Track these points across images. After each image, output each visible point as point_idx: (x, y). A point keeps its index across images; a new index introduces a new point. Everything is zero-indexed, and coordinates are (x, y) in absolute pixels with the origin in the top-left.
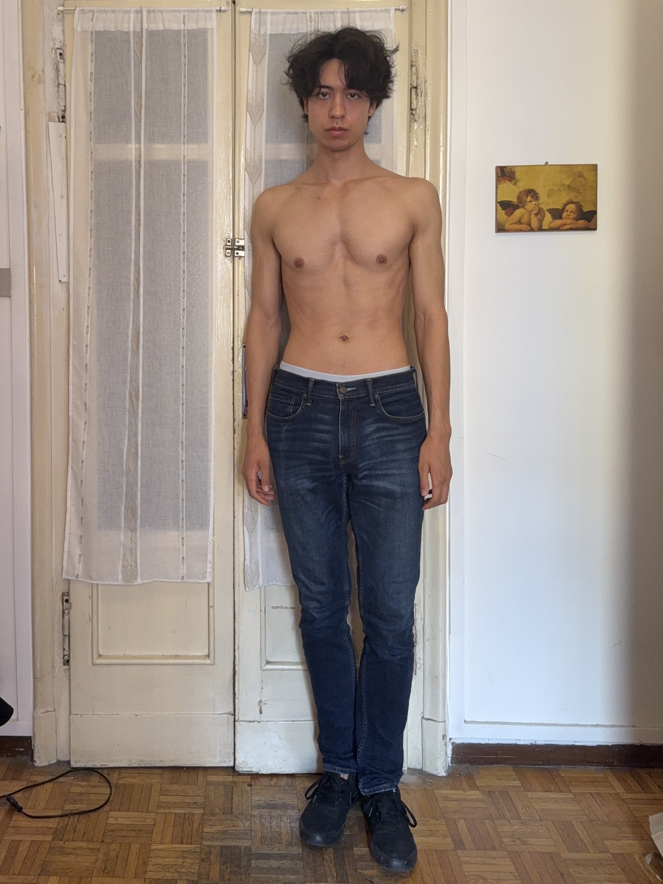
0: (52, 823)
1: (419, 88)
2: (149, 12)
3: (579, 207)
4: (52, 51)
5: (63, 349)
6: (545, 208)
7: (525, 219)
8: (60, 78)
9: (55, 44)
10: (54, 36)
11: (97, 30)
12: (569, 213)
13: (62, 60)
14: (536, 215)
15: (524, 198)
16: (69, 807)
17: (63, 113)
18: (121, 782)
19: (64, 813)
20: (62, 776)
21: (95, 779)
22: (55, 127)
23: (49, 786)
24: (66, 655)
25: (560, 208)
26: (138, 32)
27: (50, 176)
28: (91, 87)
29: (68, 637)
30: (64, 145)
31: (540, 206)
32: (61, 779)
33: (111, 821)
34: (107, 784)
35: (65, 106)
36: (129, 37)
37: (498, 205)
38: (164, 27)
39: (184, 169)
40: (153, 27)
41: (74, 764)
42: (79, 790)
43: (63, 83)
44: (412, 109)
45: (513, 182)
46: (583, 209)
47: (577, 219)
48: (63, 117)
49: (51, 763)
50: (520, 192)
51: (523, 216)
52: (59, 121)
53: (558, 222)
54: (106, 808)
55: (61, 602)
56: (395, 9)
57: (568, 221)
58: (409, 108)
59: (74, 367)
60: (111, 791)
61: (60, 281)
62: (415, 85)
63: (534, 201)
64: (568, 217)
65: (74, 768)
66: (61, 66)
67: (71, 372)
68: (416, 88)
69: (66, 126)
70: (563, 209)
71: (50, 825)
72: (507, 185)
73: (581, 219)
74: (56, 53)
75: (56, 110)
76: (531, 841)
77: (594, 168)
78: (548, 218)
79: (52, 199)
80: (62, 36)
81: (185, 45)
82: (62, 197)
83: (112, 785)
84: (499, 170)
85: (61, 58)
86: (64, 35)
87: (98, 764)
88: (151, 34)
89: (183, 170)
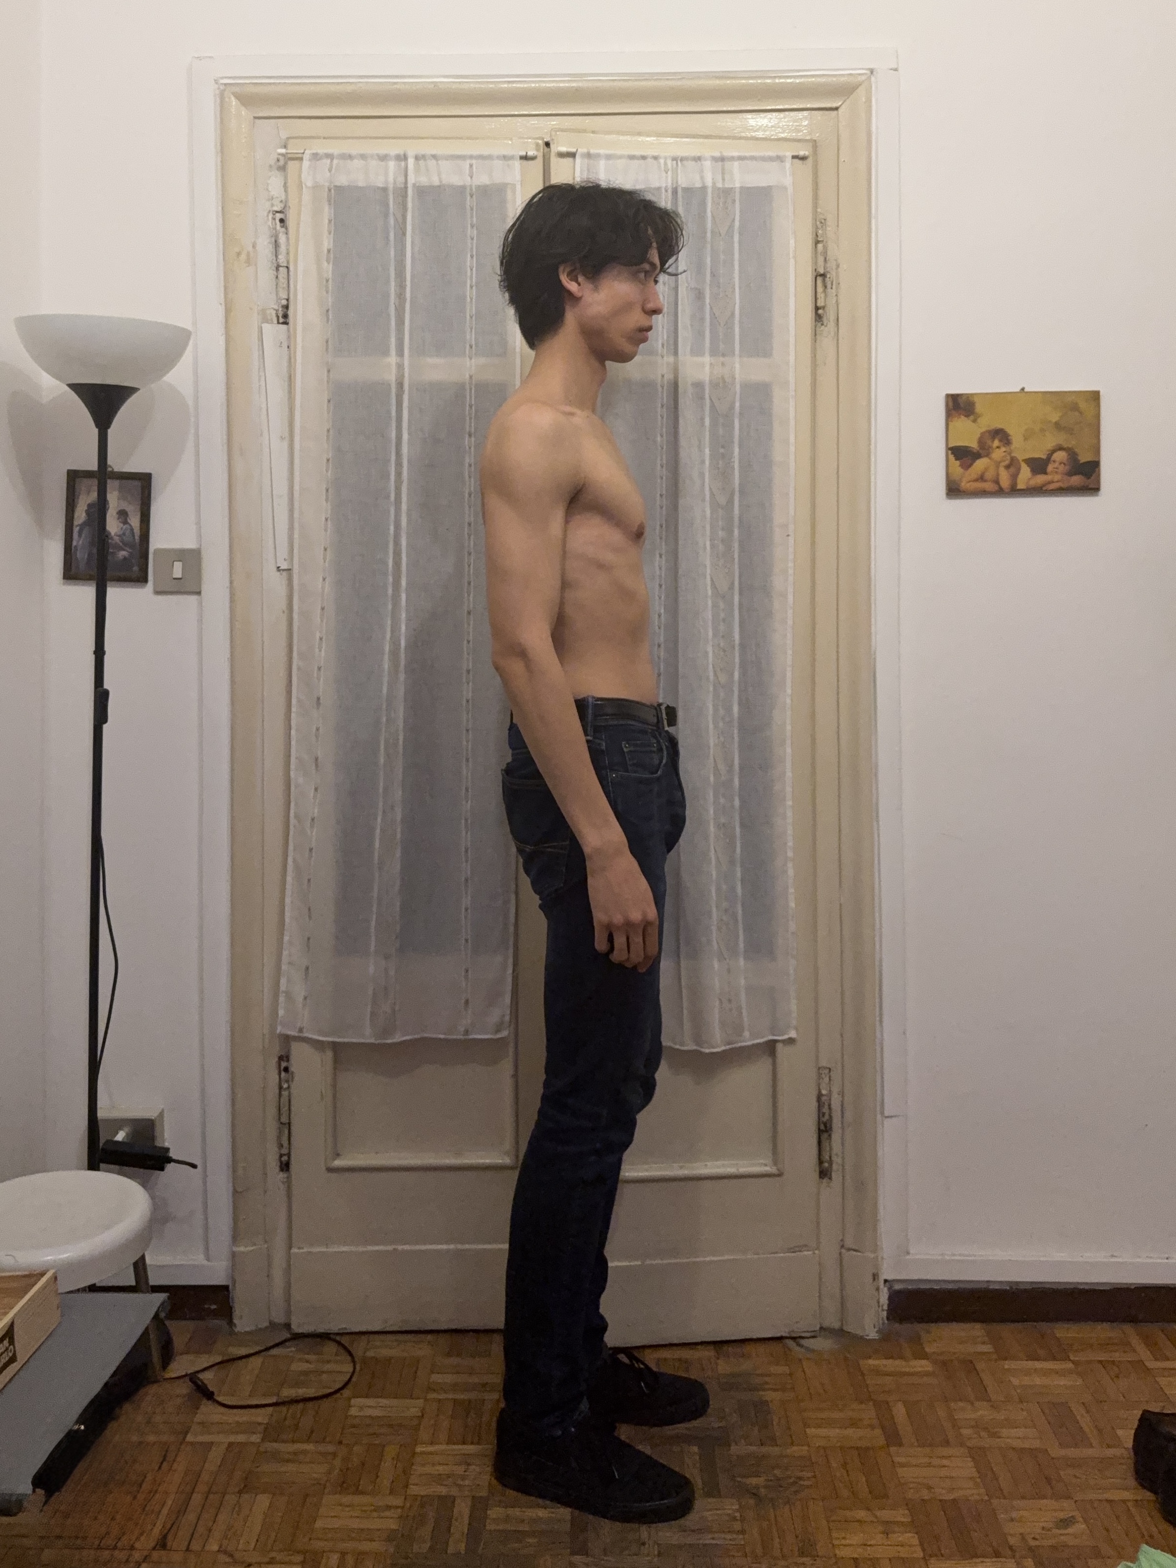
0: (261, 1416)
1: (828, 276)
2: (417, 158)
3: (1073, 455)
4: (268, 216)
5: (283, 673)
6: (1021, 456)
7: (989, 475)
8: (280, 257)
9: (272, 205)
10: (272, 193)
11: (338, 184)
12: (1056, 465)
13: (283, 229)
14: (1007, 467)
15: (989, 442)
16: (288, 1393)
17: (285, 310)
18: (370, 1354)
19: (280, 1401)
20: (277, 1345)
21: (330, 1348)
22: (272, 331)
23: (257, 1362)
24: (285, 1155)
25: (1044, 457)
26: (401, 188)
27: (264, 406)
28: (328, 269)
29: (287, 1126)
30: (286, 358)
31: (1013, 455)
32: (274, 1352)
33: (353, 1411)
34: (349, 1358)
35: (288, 300)
36: (387, 196)
37: (950, 452)
38: (441, 181)
39: (471, 397)
40: (424, 180)
41: (296, 1328)
42: (305, 1366)
43: (285, 265)
44: (817, 308)
45: (972, 417)
46: (1079, 458)
47: (1070, 474)
48: (285, 316)
49: (260, 1326)
50: (983, 434)
51: (986, 469)
52: (278, 323)
53: (1040, 479)
54: (346, 1393)
55: (277, 1072)
56: (794, 157)
57: (1057, 477)
58: (814, 307)
59: (299, 701)
60: (355, 1368)
61: (278, 567)
62: (822, 271)
63: (1004, 446)
64: (1055, 473)
65: (296, 1334)
66: (282, 239)
67: (294, 709)
68: (823, 276)
69: (288, 330)
70: (1048, 460)
71: (260, 1420)
72: (962, 423)
73: (1075, 474)
74: (274, 219)
75: (273, 306)
76: (1005, 1432)
77: (1095, 396)
78: (1025, 472)
79: (267, 442)
80: (284, 193)
81: (472, 209)
82: (282, 438)
83: (356, 1359)
84: (950, 399)
85: (282, 227)
86: (286, 191)
87: (333, 1327)
88: (422, 191)
89: (468, 397)
